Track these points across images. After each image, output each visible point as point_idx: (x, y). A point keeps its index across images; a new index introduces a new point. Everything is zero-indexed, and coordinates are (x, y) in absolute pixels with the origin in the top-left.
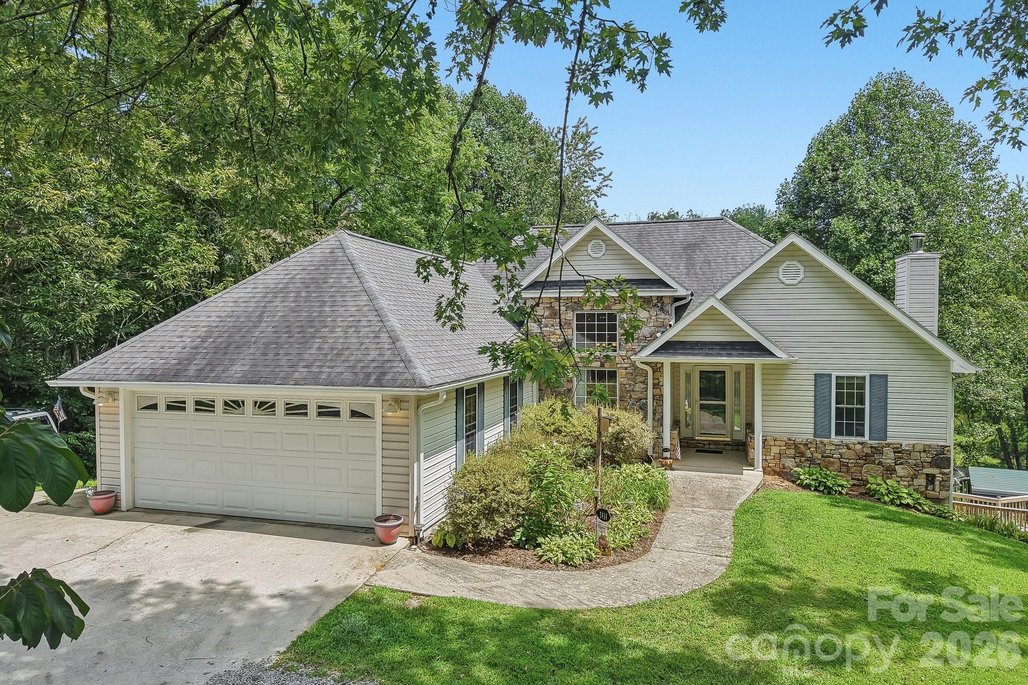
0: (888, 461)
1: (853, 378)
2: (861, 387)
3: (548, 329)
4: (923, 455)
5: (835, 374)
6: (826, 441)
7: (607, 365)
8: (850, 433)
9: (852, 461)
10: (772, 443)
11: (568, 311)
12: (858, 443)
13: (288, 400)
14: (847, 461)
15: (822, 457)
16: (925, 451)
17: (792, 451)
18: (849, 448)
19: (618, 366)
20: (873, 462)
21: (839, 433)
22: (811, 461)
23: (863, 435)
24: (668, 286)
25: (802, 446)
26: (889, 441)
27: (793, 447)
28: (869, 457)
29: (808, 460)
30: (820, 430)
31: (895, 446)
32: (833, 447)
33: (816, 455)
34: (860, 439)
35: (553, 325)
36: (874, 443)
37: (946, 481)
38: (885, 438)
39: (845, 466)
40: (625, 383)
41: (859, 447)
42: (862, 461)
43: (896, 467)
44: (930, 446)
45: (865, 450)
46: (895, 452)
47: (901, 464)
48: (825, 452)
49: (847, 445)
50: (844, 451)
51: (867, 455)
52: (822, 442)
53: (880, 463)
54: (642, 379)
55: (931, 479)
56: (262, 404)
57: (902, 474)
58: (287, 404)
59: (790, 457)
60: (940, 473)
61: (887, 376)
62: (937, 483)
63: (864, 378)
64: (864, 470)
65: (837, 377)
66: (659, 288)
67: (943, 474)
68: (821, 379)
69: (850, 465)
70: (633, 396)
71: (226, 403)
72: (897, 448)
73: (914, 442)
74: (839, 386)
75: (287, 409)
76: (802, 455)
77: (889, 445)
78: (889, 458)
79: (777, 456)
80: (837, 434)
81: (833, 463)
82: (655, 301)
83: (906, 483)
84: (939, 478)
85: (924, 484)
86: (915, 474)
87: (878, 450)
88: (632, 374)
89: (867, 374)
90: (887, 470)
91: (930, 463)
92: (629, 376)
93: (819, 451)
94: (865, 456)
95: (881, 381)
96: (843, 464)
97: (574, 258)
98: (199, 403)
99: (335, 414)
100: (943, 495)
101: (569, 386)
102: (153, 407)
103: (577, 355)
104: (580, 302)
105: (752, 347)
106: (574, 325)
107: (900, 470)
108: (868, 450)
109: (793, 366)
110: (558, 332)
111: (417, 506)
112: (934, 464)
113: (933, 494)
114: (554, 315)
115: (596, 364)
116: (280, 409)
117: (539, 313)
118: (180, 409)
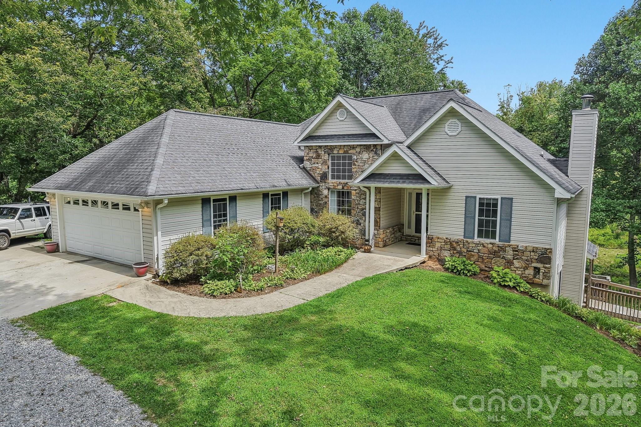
0: (509, 256)
1: (490, 199)
2: (495, 205)
3: (315, 165)
4: (532, 254)
5: (478, 196)
6: (469, 240)
7: (345, 188)
8: (487, 237)
9: (485, 255)
10: (436, 240)
11: (326, 154)
12: (490, 243)
13: (113, 201)
14: (483, 255)
15: (467, 251)
16: (533, 251)
17: (449, 246)
18: (484, 247)
19: (352, 188)
20: (499, 257)
21: (480, 235)
22: (460, 253)
23: (495, 238)
24: (379, 138)
25: (454, 243)
26: (511, 243)
27: (449, 243)
28: (496, 253)
29: (458, 253)
30: (468, 234)
31: (514, 247)
32: (474, 245)
33: (463, 249)
34: (492, 241)
35: (317, 163)
36: (501, 244)
37: (547, 273)
38: (509, 241)
39: (481, 258)
40: (355, 199)
41: (490, 246)
42: (492, 256)
43: (514, 261)
44: (537, 248)
45: (494, 248)
46: (513, 251)
47: (517, 259)
48: (468, 248)
49: (483, 244)
50: (481, 248)
51: (495, 252)
52: (467, 242)
53: (503, 258)
54: (364, 197)
55: (537, 270)
56: (104, 202)
57: (517, 266)
58: (112, 203)
59: (446, 250)
60: (543, 267)
61: (512, 198)
62: (541, 274)
63: (497, 199)
64: (493, 261)
65: (480, 199)
66: (373, 139)
67: (545, 268)
68: (469, 199)
69: (484, 258)
70: (359, 207)
71: (92, 202)
72: (515, 248)
73: (528, 245)
74: (481, 204)
75: (113, 206)
76: (455, 249)
77: (510, 246)
78: (509, 255)
79: (439, 248)
80: (478, 237)
81: (473, 256)
82: (372, 148)
83: (520, 272)
84: (542, 270)
85: (532, 273)
86: (526, 267)
87: (502, 249)
88: (359, 193)
89: (499, 197)
90: (508, 263)
91: (537, 259)
92: (357, 195)
93: (465, 247)
94: (494, 252)
95: (509, 201)
96: (479, 257)
97: (330, 121)
98: (83, 201)
99: (128, 209)
100: (545, 282)
101: (326, 200)
102: (69, 203)
103: (331, 182)
104: (332, 148)
105: (419, 178)
106: (330, 163)
107: (516, 263)
108: (496, 249)
109: (452, 190)
110: (320, 167)
111: (157, 259)
112: (539, 260)
113: (536, 280)
114: (318, 156)
115: (340, 187)
116: (110, 205)
117: (311, 155)
118: (78, 204)
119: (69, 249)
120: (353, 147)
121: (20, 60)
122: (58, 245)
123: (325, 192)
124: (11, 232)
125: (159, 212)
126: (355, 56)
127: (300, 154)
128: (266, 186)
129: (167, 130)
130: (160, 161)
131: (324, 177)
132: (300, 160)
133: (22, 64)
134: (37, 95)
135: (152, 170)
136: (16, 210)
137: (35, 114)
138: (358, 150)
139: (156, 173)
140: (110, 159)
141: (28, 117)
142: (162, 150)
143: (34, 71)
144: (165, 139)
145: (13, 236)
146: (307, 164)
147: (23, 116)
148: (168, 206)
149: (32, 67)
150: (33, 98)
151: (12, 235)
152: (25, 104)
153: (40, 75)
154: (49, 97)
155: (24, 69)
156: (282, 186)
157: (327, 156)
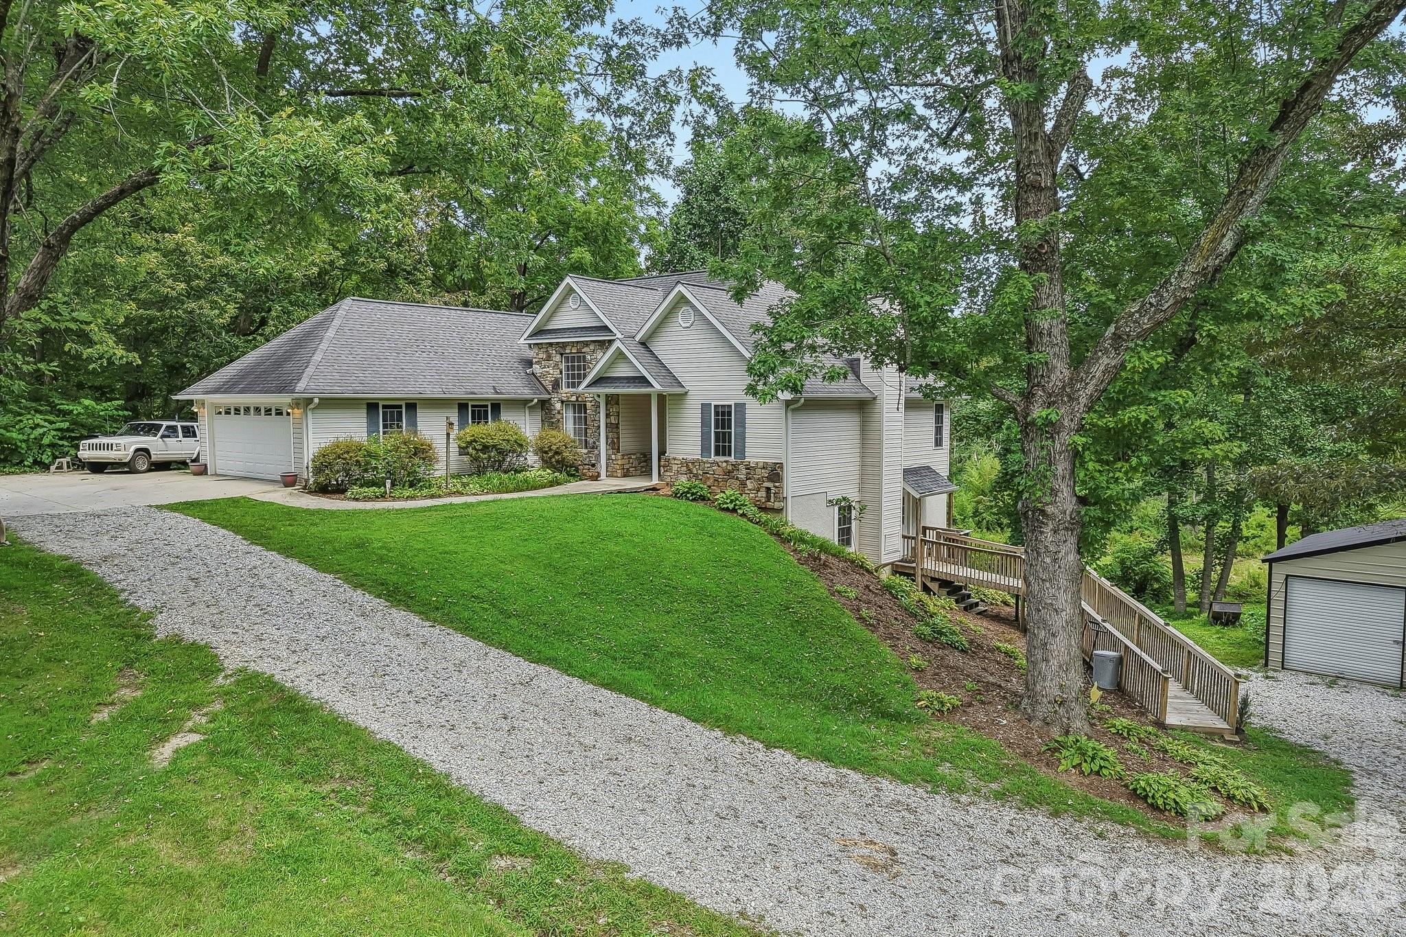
0: (742, 476)
1: (724, 406)
2: (729, 414)
3: (546, 370)
4: (763, 471)
5: (714, 403)
6: (706, 460)
7: (580, 399)
8: (723, 454)
9: (720, 476)
10: (673, 462)
11: (558, 355)
12: (726, 462)
13: (266, 405)
14: (717, 476)
15: (703, 473)
16: (764, 468)
17: (685, 468)
18: (719, 466)
19: (586, 399)
20: (733, 478)
21: (717, 454)
22: (696, 476)
23: (730, 455)
25: (691, 464)
26: (745, 460)
27: (687, 465)
29: (694, 476)
30: (705, 449)
31: (747, 464)
32: (710, 465)
33: (699, 471)
34: (728, 459)
35: (548, 367)
36: (736, 461)
37: (778, 494)
38: (743, 457)
39: (716, 481)
40: (590, 414)
41: (725, 465)
42: (726, 477)
43: (747, 481)
44: (767, 463)
45: (728, 467)
46: (747, 469)
47: (750, 478)
48: (704, 469)
49: (717, 463)
50: (716, 468)
51: (730, 472)
52: (702, 461)
53: (737, 479)
55: (769, 491)
56: (257, 407)
57: (750, 487)
58: (265, 407)
59: (684, 473)
60: (774, 487)
61: (745, 404)
62: (773, 495)
63: (731, 406)
64: (727, 484)
65: (714, 406)
66: (605, 333)
67: (776, 487)
68: (705, 407)
69: (718, 480)
71: (245, 409)
73: (759, 460)
74: (716, 413)
75: (265, 411)
76: (691, 471)
77: (743, 463)
78: (743, 474)
79: (676, 472)
80: (715, 454)
81: (708, 478)
82: (606, 345)
83: (753, 495)
84: (774, 491)
85: (764, 496)
86: (758, 488)
87: (737, 467)
89: (732, 403)
90: (742, 485)
91: (767, 477)
92: (593, 408)
93: (701, 468)
95: (742, 407)
96: (714, 479)
97: (563, 310)
98: (236, 409)
99: (281, 414)
100: (777, 505)
101: (559, 417)
102: (220, 413)
103: (565, 391)
104: (564, 345)
105: (643, 381)
106: (563, 366)
107: (750, 485)
108: (730, 468)
109: (689, 397)
110: (551, 372)
111: (307, 468)
112: (770, 479)
113: (769, 504)
114: (549, 358)
115: (574, 398)
116: (263, 411)
117: (541, 356)
118: (229, 413)
119: (219, 472)
120: (586, 344)
121: (170, 240)
122: (206, 465)
123: (558, 406)
124: (152, 453)
125: (310, 414)
126: (709, 201)
127: (531, 354)
128: (460, 394)
129: (336, 323)
130: (317, 357)
131: (556, 385)
132: (529, 363)
133: (172, 246)
134: (188, 282)
135: (307, 367)
136: (158, 427)
137: (185, 306)
138: (592, 347)
139: (310, 371)
140: (268, 358)
141: (176, 310)
142: (323, 346)
143: (187, 253)
144: (331, 333)
145: (154, 458)
146: (537, 369)
147: (171, 308)
148: (318, 407)
149: (183, 249)
150: (183, 286)
151: (153, 456)
152: (174, 293)
153: (192, 257)
154: (202, 284)
155: (174, 250)
156: (487, 394)
157: (558, 357)
